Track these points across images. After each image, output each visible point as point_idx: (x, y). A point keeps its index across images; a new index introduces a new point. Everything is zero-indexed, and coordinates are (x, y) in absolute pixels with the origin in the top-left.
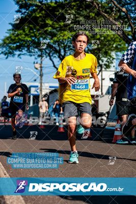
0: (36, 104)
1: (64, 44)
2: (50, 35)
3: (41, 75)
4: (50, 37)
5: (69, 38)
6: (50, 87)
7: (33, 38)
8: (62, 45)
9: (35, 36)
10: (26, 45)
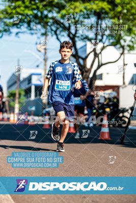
0: (38, 97)
1: (74, 19)
2: (57, 8)
3: (46, 60)
5: (81, 11)
7: (35, 12)
9: (38, 8)
10: (26, 20)
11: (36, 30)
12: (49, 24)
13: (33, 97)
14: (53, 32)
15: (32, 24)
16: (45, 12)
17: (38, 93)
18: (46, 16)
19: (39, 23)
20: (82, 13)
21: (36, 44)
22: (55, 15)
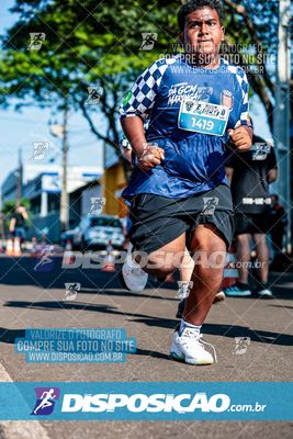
0: (53, 212)
1: (113, 82)
2: (84, 63)
3: (65, 150)
4: (84, 67)
5: (123, 69)
6: (85, 175)
7: (48, 70)
8: (110, 85)
9: (52, 65)
10: (32, 84)
11: (50, 100)
12: (71, 90)
13: (44, 212)
14: (77, 105)
15: (43, 91)
16: (65, 72)
17: (53, 205)
18: (66, 78)
19: (54, 89)
20: (125, 73)
21: (50, 123)
22: (81, 75)
